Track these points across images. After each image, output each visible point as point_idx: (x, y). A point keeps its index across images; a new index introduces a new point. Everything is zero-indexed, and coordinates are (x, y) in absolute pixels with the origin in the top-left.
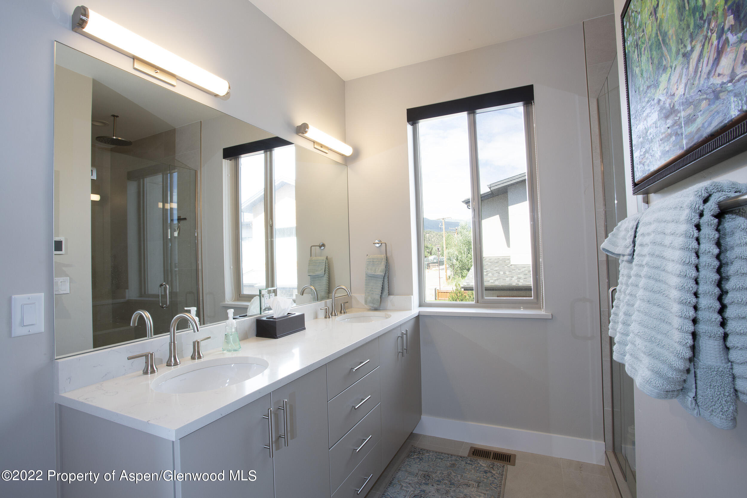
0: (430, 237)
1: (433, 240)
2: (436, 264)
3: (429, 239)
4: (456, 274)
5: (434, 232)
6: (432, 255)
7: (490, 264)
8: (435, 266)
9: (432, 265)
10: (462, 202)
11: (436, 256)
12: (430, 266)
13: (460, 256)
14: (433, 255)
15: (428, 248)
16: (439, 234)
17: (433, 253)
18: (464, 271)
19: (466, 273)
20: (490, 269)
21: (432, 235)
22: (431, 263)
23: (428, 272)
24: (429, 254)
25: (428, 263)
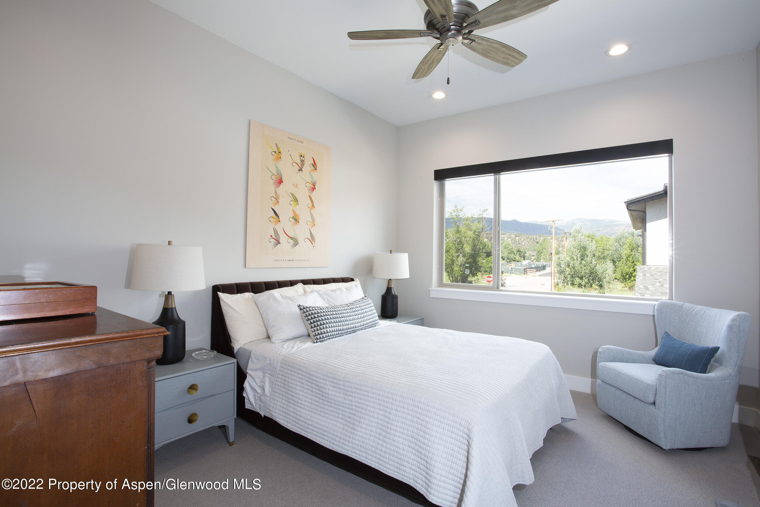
0: (520, 240)
1: (523, 243)
2: (534, 270)
3: (519, 243)
4: (565, 281)
5: (524, 236)
6: (525, 259)
7: (660, 274)
8: (532, 272)
9: (530, 271)
10: (625, 202)
11: (530, 261)
12: (527, 271)
13: (572, 262)
14: (527, 259)
15: (520, 252)
16: (530, 237)
17: (526, 258)
18: (576, 279)
19: (578, 280)
20: (662, 280)
21: (522, 238)
22: (528, 268)
23: (526, 277)
24: (522, 259)
25: (525, 269)
